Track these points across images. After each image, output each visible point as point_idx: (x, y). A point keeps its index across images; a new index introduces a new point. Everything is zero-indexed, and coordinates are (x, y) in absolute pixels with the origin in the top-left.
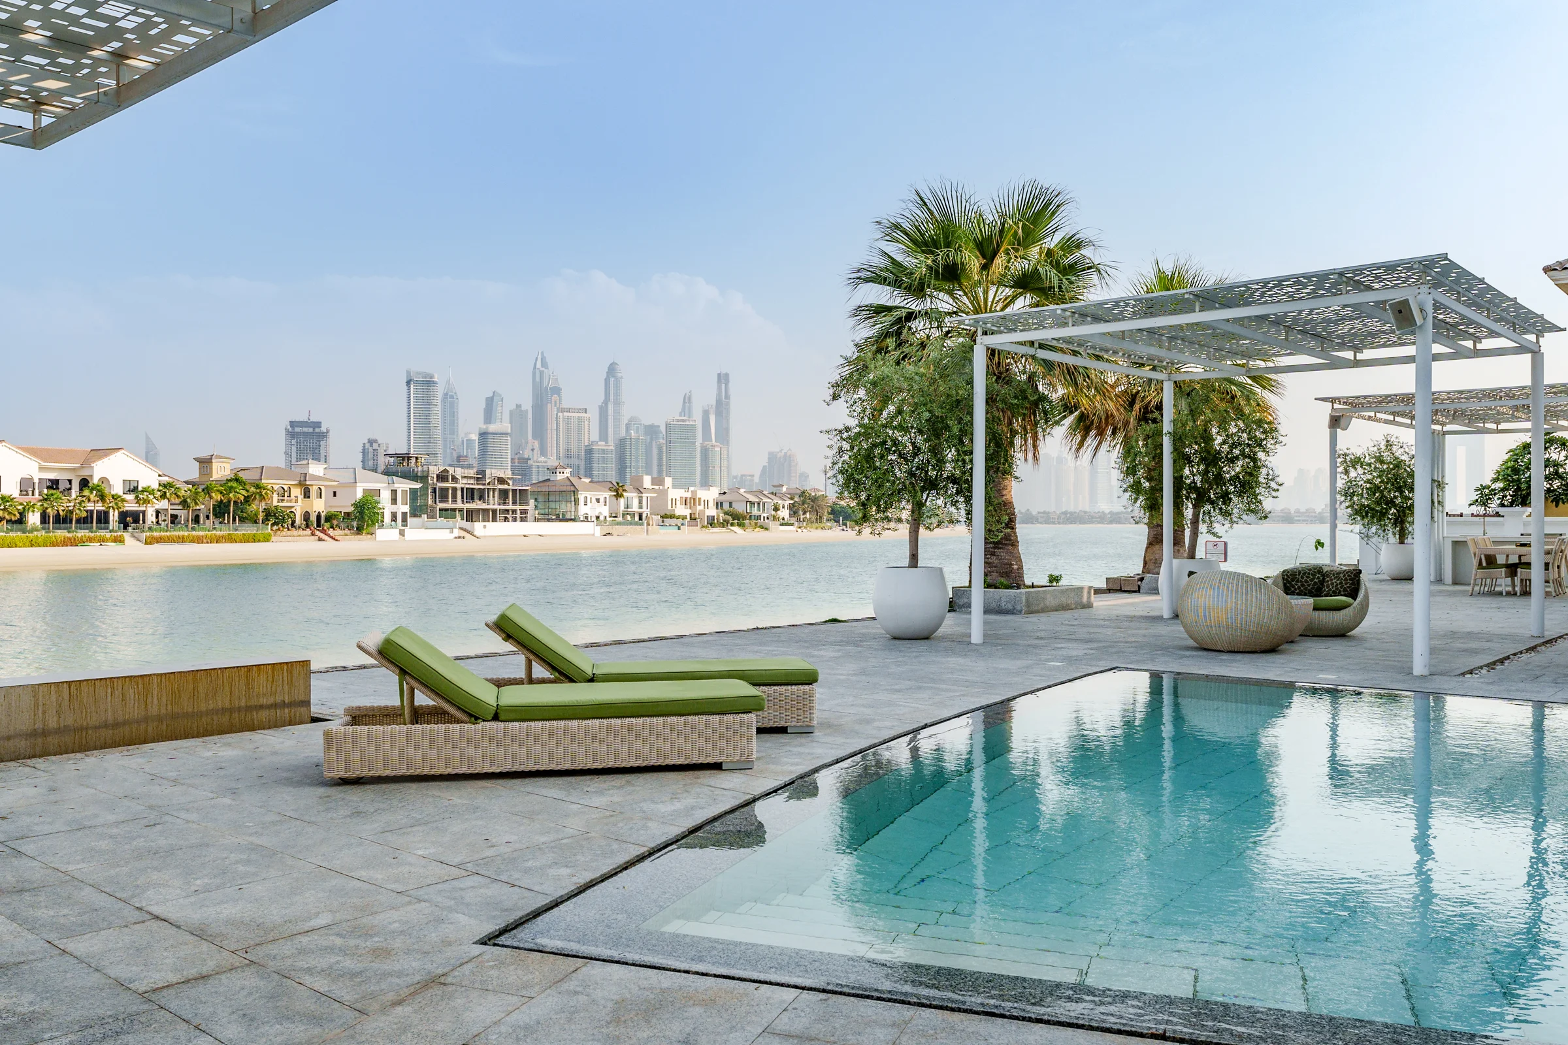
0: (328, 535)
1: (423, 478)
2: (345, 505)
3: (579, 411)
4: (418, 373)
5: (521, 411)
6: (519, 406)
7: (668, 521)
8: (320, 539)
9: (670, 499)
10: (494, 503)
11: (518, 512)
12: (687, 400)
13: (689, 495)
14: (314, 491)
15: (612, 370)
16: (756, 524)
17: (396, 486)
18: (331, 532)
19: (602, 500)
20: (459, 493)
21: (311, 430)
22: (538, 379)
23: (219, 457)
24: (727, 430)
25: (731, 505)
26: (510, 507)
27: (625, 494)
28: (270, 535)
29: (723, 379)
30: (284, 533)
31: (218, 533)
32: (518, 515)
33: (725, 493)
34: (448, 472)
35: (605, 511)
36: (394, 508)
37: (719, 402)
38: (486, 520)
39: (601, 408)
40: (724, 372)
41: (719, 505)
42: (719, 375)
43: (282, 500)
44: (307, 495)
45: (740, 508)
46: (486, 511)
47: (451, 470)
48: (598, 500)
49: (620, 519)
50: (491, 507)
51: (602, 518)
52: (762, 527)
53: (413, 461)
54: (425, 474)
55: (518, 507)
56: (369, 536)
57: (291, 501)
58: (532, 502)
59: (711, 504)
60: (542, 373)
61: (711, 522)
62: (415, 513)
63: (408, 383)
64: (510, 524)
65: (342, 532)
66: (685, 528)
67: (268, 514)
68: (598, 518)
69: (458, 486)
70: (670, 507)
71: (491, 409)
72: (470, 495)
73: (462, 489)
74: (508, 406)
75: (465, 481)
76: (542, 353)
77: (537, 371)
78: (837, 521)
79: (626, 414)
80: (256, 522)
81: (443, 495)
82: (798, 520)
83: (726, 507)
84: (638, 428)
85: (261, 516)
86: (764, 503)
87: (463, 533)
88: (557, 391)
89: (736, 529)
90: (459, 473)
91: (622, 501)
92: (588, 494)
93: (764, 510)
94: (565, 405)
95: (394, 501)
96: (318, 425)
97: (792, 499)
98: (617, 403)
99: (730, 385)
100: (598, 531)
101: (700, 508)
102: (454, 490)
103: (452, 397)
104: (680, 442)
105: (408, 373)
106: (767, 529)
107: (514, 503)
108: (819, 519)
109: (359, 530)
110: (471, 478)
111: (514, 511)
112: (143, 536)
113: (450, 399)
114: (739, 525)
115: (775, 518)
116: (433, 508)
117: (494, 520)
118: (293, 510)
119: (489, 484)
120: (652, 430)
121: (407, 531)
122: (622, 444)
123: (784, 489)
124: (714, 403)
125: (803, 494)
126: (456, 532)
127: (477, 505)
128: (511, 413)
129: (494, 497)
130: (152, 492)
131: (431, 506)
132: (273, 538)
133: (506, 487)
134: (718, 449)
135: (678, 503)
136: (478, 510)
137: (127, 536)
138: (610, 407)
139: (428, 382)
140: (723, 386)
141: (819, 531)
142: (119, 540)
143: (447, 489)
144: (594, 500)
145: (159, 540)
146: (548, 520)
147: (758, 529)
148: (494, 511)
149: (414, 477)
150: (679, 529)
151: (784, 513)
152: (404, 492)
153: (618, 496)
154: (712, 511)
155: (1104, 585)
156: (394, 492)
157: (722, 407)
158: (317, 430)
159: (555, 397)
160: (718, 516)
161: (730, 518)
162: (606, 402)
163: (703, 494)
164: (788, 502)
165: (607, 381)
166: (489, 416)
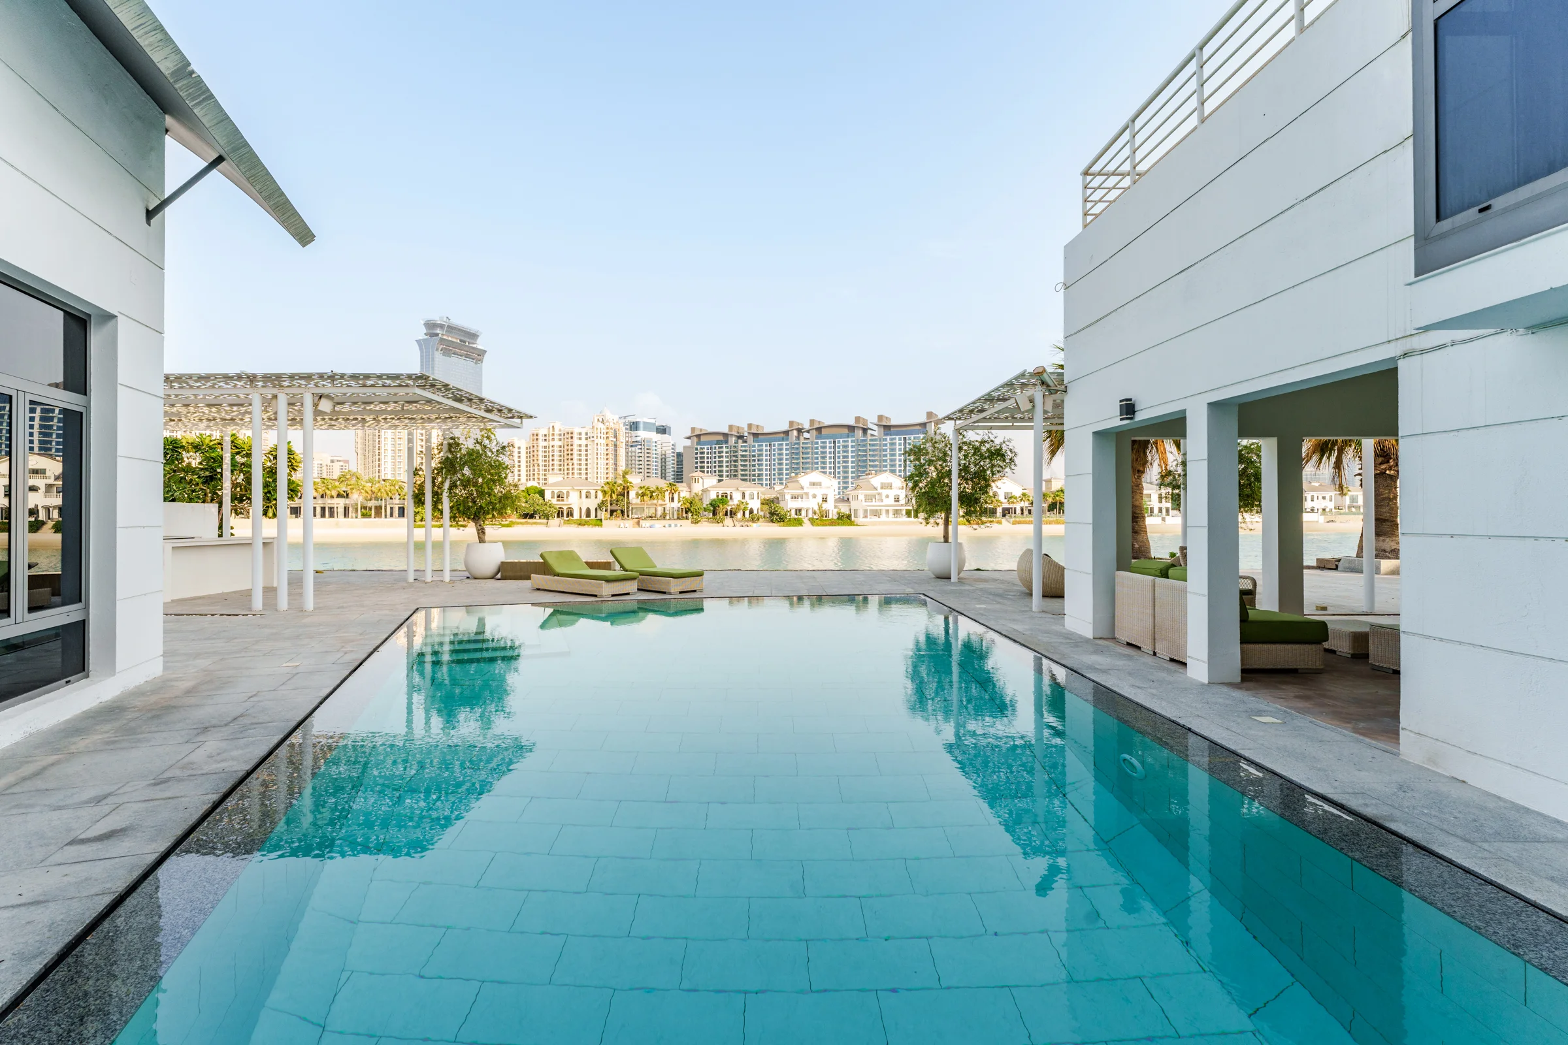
23: (1055, 479)
31: (1051, 519)
68: (1324, 510)
112: (1012, 520)
121: (1167, 518)
130: (1016, 498)
137: (1003, 520)
142: (999, 522)
145: (1019, 523)
155: (1315, 564)
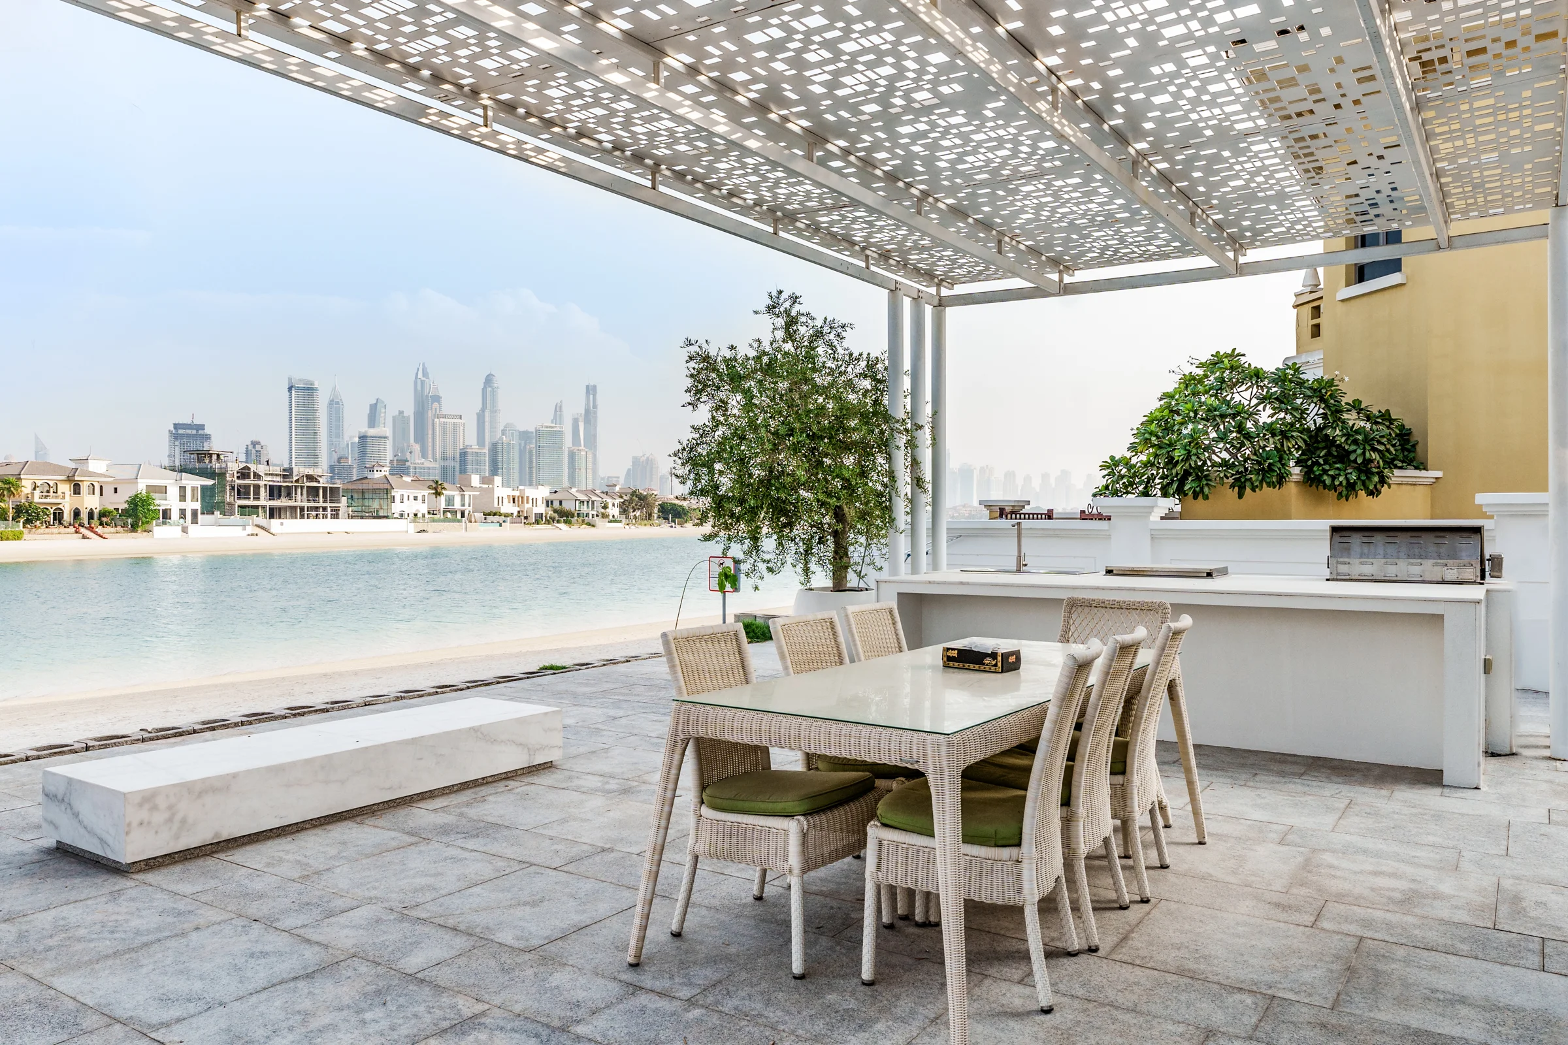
0: (95, 533)
1: (222, 475)
2: (120, 502)
3: (454, 417)
4: (300, 380)
5: (403, 417)
6: (401, 413)
7: (490, 518)
8: (84, 537)
9: (496, 497)
10: (300, 500)
11: (329, 509)
12: (558, 409)
13: (517, 493)
14: (84, 488)
15: (489, 380)
16: (583, 521)
17: (184, 483)
18: (100, 530)
19: (420, 498)
20: (262, 490)
21: (194, 432)
22: (419, 387)
24: (595, 436)
25: (561, 503)
26: (321, 504)
27: (444, 492)
28: (21, 533)
29: (591, 390)
30: (40, 531)
32: (329, 512)
33: (556, 492)
34: (249, 469)
35: (423, 509)
36: (183, 505)
37: (587, 411)
38: (293, 517)
39: (478, 415)
40: (592, 384)
41: (549, 503)
42: (588, 387)
43: (46, 497)
44: (77, 489)
45: (568, 506)
46: (293, 508)
47: (253, 467)
48: (416, 498)
49: (441, 516)
50: (299, 504)
51: (420, 515)
52: (588, 524)
53: (214, 457)
54: (223, 471)
55: (328, 505)
56: (145, 534)
57: (56, 497)
58: (344, 500)
59: (539, 502)
60: (423, 383)
61: (539, 519)
62: (208, 509)
63: (290, 389)
64: (320, 521)
65: (113, 530)
66: (507, 525)
67: (19, 511)
69: (261, 483)
70: (496, 505)
71: (375, 416)
72: (274, 492)
73: (266, 485)
74: (391, 412)
75: (269, 478)
76: (424, 364)
77: (419, 381)
78: (666, 518)
79: (502, 421)
80: (6, 520)
81: (243, 492)
82: (627, 518)
83: (556, 505)
84: (512, 434)
85: (11, 514)
86: (593, 502)
87: (258, 530)
88: (437, 399)
89: (562, 526)
90: (261, 469)
91: (443, 498)
92: (405, 493)
93: (593, 508)
94: (444, 412)
95: (183, 498)
96: (202, 427)
97: (622, 497)
98: (494, 411)
99: (598, 396)
100: (412, 528)
101: (527, 506)
102: (257, 487)
103: (337, 403)
104: (549, 447)
105: (290, 379)
106: (593, 526)
107: (325, 501)
108: (650, 516)
109: (134, 528)
110: (277, 475)
111: (325, 509)
113: (335, 405)
114: (565, 522)
115: (604, 516)
116: (231, 505)
117: (302, 517)
118: (60, 506)
119: (297, 481)
120: (525, 435)
122: (494, 448)
123: (617, 489)
124: (583, 412)
125: (634, 493)
126: (250, 529)
127: (283, 502)
128: (394, 418)
129: (302, 494)
131: (229, 503)
132: (25, 536)
133: (315, 484)
134: (583, 453)
135: (506, 501)
136: (286, 508)
138: (487, 414)
139: (308, 389)
140: (591, 396)
141: (648, 527)
143: (248, 486)
144: (411, 498)
146: (362, 518)
147: (584, 526)
148: (302, 509)
149: (210, 474)
150: (501, 525)
151: (614, 511)
152: (194, 489)
153: (438, 494)
154: (541, 509)
156: (183, 489)
157: (590, 415)
158: (201, 432)
159: (436, 405)
160: (547, 514)
161: (556, 515)
162: (483, 410)
163: (530, 492)
164: (618, 501)
165: (484, 390)
166: (372, 421)
